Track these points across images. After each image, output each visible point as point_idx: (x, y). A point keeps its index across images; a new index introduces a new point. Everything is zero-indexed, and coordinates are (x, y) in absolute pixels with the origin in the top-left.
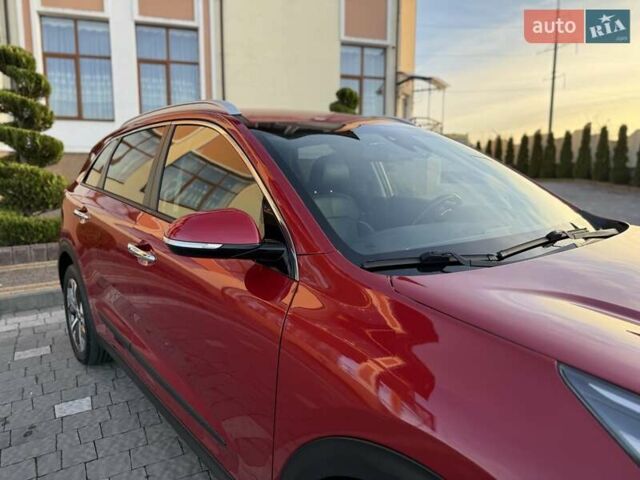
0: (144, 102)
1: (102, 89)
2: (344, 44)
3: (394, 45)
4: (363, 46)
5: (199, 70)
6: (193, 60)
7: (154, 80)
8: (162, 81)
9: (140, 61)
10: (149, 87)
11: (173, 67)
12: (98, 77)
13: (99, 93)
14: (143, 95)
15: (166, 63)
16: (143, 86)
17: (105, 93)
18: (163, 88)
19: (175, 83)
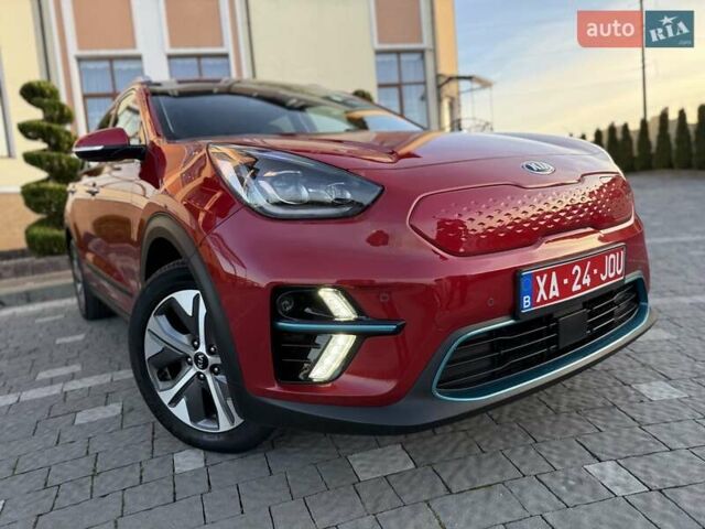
2: (379, 53)
3: (431, 47)
4: (398, 52)
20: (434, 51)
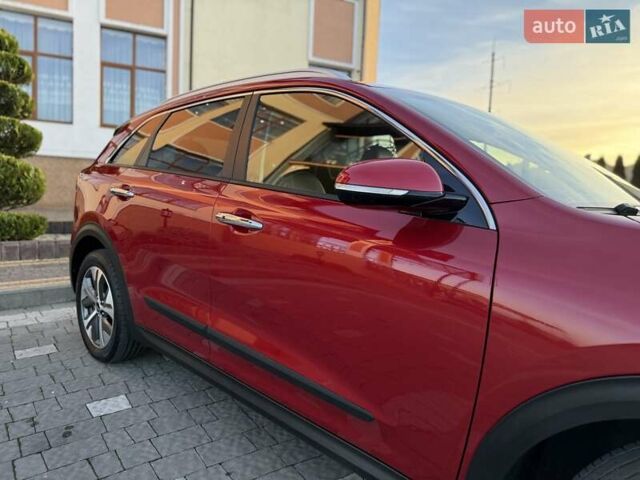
0: (106, 107)
1: (60, 89)
2: (311, 64)
5: (166, 78)
6: (160, 68)
7: (118, 86)
8: (126, 86)
9: (104, 64)
10: (112, 91)
11: (138, 73)
12: (56, 77)
13: (56, 93)
14: (105, 100)
15: (132, 69)
16: (105, 90)
17: (63, 94)
18: (127, 93)
19: (140, 90)
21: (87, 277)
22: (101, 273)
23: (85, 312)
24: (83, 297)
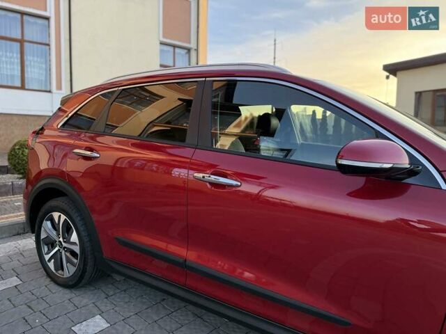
2: (162, 43)
3: (196, 48)
4: (174, 46)
5: (50, 49)
6: (45, 42)
11: (26, 45)
15: (21, 42)
18: (17, 61)
20: (197, 50)
21: (47, 220)
22: (63, 217)
23: (45, 249)
24: (43, 236)
